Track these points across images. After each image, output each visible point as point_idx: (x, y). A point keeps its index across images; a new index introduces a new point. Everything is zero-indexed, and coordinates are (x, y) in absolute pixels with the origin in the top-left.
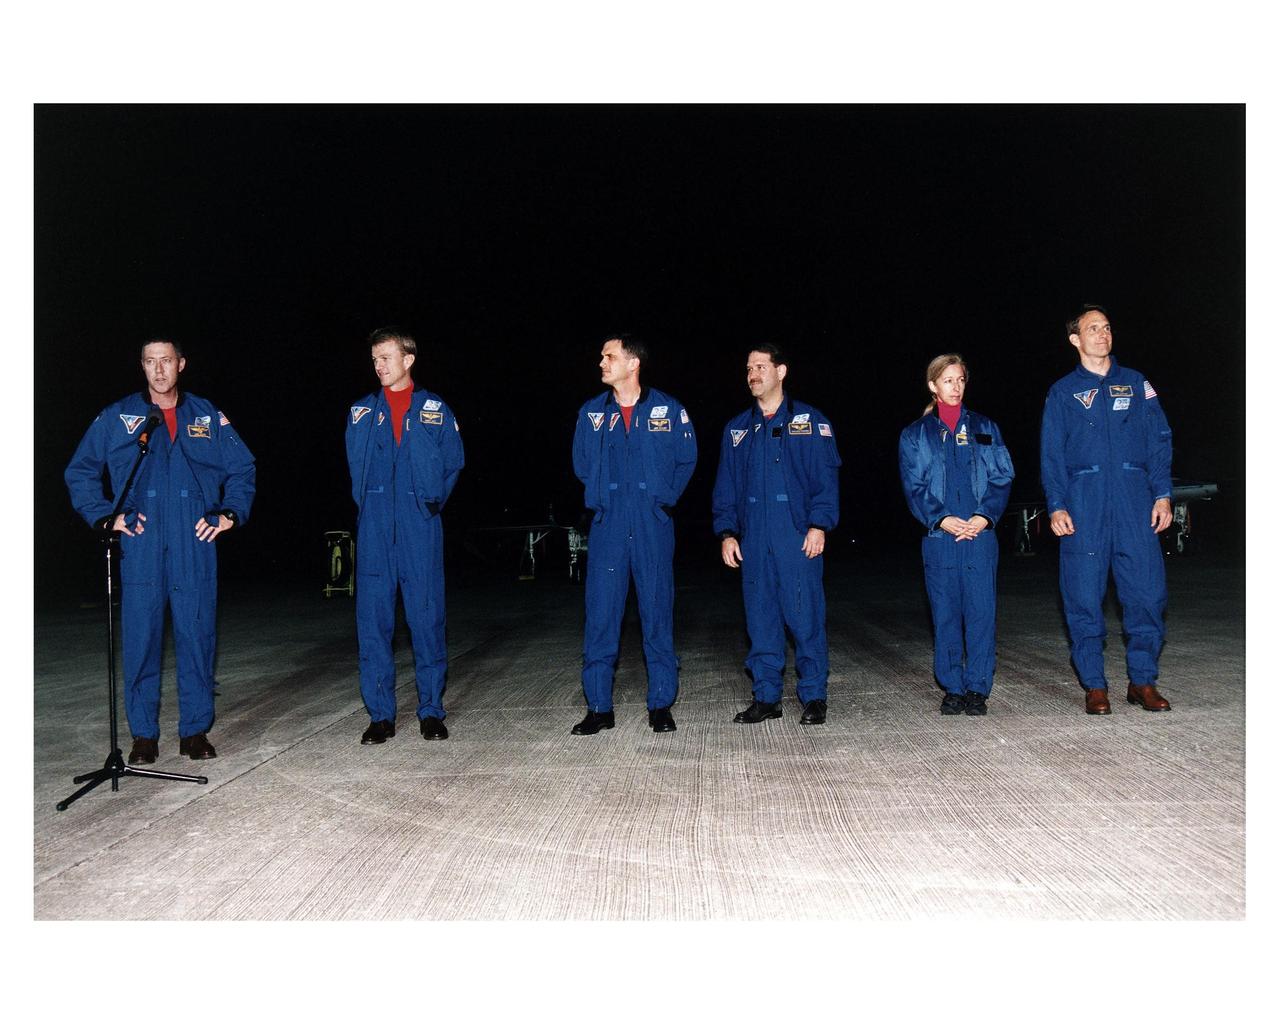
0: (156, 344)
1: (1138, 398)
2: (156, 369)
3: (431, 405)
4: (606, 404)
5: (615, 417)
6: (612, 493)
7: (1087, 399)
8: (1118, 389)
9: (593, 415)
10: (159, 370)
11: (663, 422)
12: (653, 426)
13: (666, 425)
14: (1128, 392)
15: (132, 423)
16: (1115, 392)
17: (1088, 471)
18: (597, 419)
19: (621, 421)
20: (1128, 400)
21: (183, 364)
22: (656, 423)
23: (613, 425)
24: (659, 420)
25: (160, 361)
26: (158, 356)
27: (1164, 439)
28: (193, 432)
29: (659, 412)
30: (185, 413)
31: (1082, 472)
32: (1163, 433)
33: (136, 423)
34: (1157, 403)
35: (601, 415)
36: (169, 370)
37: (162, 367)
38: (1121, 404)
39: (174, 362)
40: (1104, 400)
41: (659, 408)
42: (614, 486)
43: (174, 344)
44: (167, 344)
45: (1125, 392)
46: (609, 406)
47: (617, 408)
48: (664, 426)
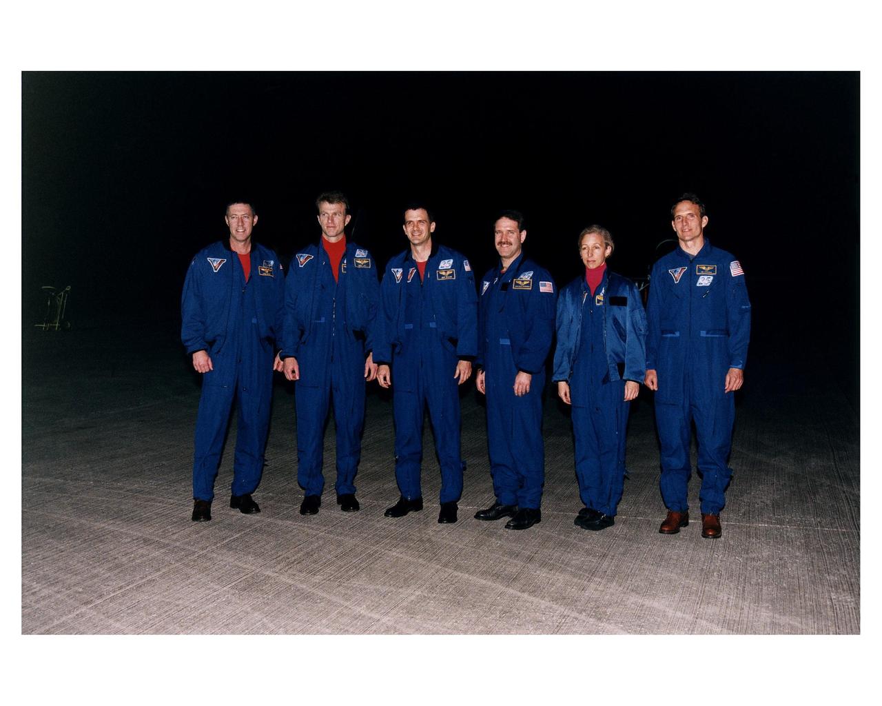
0: (239, 205)
1: (722, 276)
2: (238, 223)
3: (360, 253)
4: (405, 261)
5: (412, 271)
6: (409, 332)
7: (677, 274)
8: (704, 268)
9: (396, 270)
10: (240, 224)
11: (448, 273)
12: (441, 276)
13: (452, 275)
14: (713, 271)
15: (216, 263)
16: (700, 270)
17: (672, 335)
18: (398, 273)
19: (418, 274)
20: (712, 278)
21: (256, 219)
22: (444, 273)
23: (410, 278)
24: (446, 270)
25: (240, 218)
26: (239, 214)
27: (742, 312)
28: (262, 272)
29: (446, 264)
30: (256, 256)
31: (669, 335)
32: (744, 307)
33: (219, 264)
34: (743, 281)
35: (401, 270)
36: (248, 224)
37: (242, 222)
38: (705, 281)
39: (251, 218)
40: (692, 277)
41: (446, 261)
42: (411, 326)
43: (251, 205)
44: (246, 205)
45: (709, 271)
46: (407, 262)
47: (414, 264)
48: (449, 275)
